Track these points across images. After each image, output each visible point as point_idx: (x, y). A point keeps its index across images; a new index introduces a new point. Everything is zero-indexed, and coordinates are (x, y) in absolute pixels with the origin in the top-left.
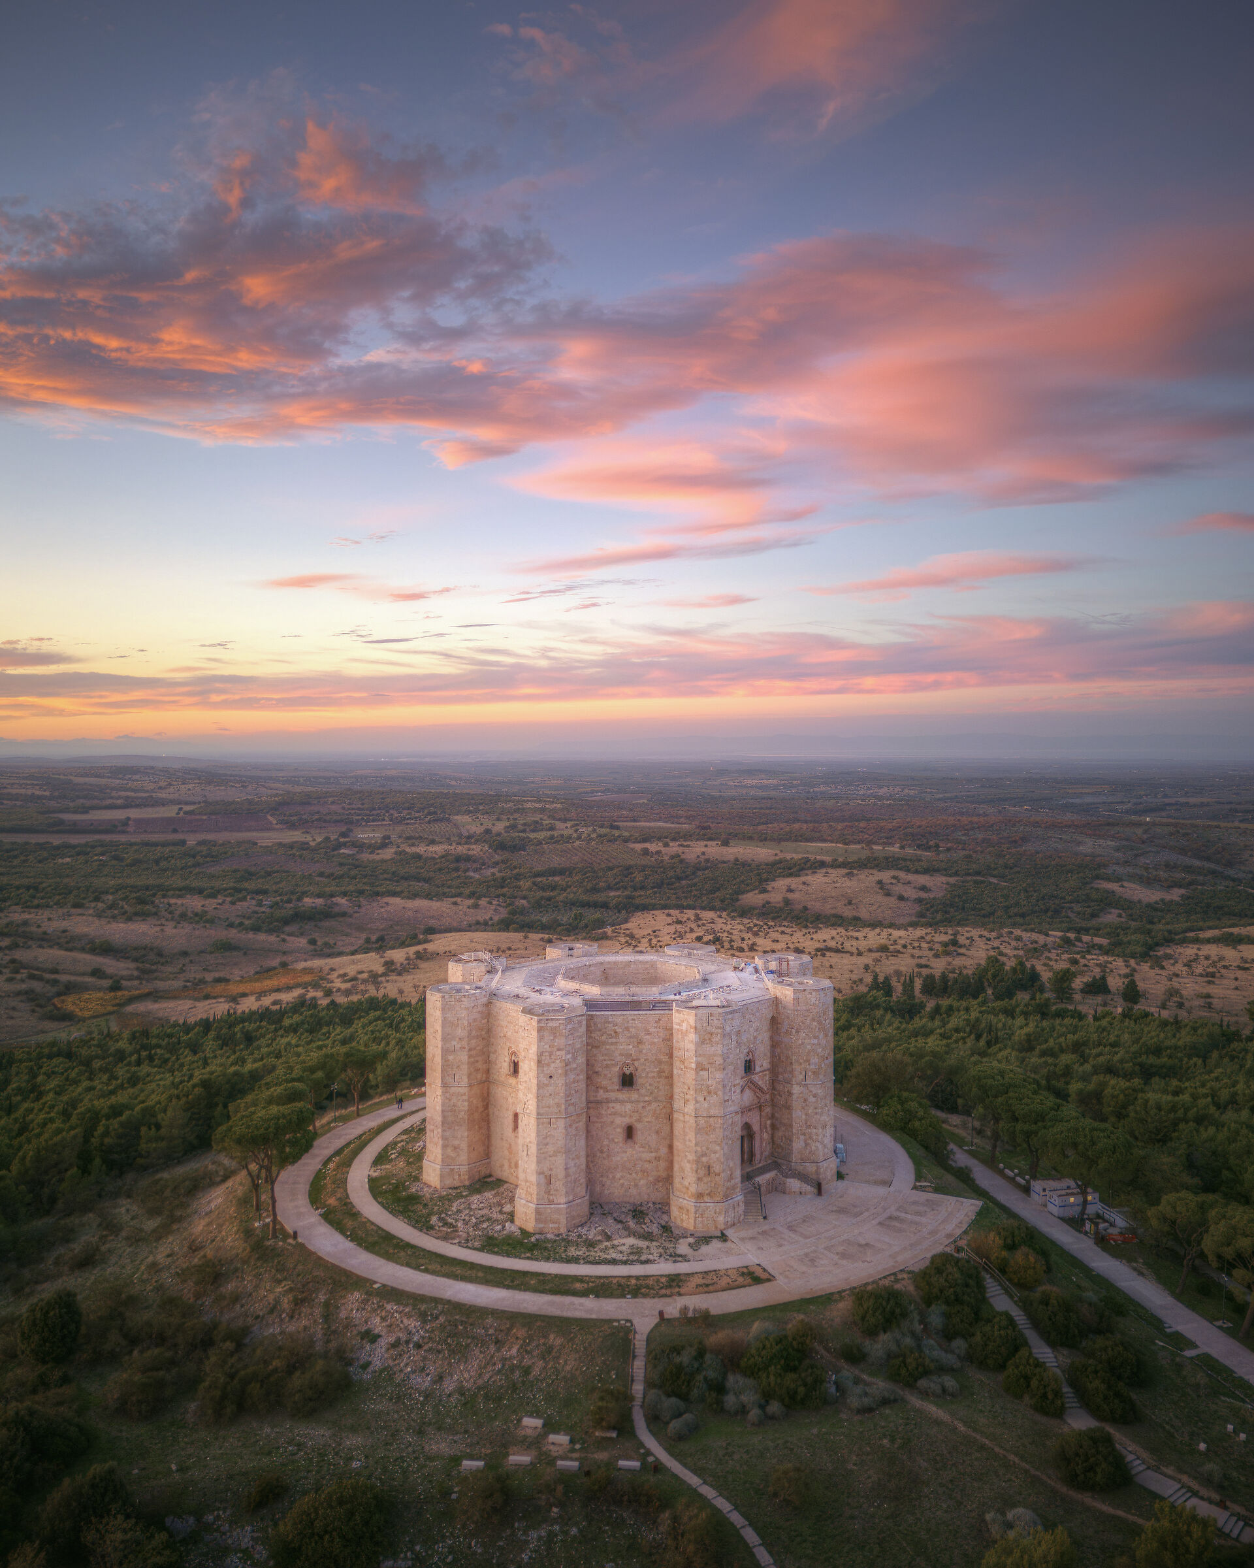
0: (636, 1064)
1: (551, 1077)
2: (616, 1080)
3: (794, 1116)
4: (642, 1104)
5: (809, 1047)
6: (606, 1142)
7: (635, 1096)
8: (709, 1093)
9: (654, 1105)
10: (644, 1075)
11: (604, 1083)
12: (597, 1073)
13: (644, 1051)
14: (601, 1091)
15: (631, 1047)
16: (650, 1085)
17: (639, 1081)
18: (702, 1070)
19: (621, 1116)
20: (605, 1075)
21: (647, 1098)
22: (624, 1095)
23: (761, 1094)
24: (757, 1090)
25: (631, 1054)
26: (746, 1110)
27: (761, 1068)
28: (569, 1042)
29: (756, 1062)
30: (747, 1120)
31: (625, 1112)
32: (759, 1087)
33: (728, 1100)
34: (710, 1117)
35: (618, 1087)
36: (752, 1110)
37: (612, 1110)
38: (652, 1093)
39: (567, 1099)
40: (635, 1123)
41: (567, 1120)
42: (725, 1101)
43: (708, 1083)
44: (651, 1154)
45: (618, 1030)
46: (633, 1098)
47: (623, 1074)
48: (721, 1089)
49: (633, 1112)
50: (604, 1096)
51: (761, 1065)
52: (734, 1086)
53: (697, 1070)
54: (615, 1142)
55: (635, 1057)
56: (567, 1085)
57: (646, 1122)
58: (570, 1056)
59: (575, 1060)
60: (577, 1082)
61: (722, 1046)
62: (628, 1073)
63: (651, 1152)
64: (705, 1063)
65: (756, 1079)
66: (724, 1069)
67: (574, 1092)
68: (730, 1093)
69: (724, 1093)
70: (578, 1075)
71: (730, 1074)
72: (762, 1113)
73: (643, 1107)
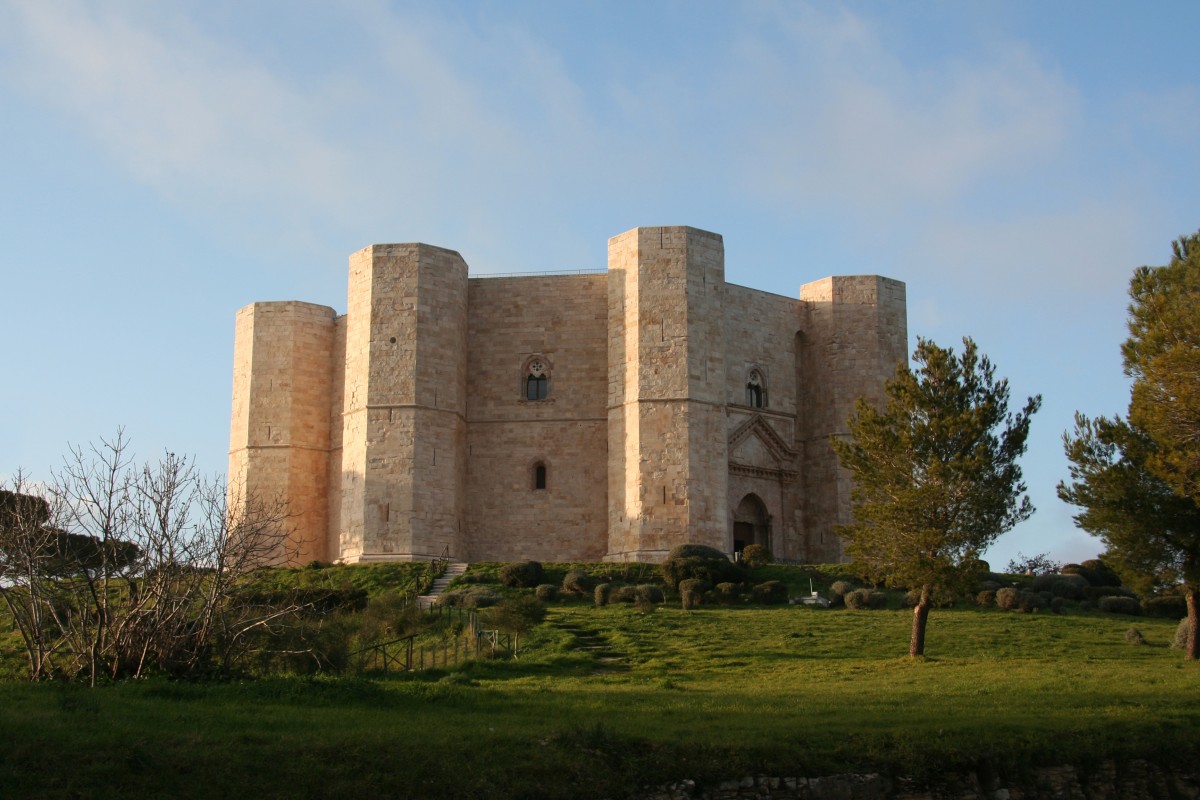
0: (551, 358)
2: (517, 385)
4: (560, 425)
6: (498, 489)
7: (547, 412)
8: (665, 360)
9: (581, 426)
10: (564, 375)
11: (494, 390)
12: (484, 373)
13: (564, 337)
14: (491, 404)
15: (542, 329)
16: (574, 392)
17: (555, 386)
18: (654, 322)
19: (526, 445)
20: (499, 376)
21: (568, 415)
22: (528, 411)
23: (782, 453)
24: (775, 445)
25: (543, 342)
26: (753, 471)
27: (780, 409)
28: (426, 286)
29: (770, 393)
30: (755, 491)
31: (532, 438)
32: (779, 442)
33: (698, 378)
34: (666, 401)
35: (519, 397)
36: (765, 476)
37: (511, 435)
38: (577, 406)
39: (421, 378)
40: (549, 458)
41: (420, 413)
42: (691, 377)
43: (661, 344)
44: (576, 510)
45: (520, 303)
46: (546, 416)
47: (527, 375)
48: (685, 353)
49: (545, 438)
50: (496, 412)
51: (780, 404)
52: (712, 360)
53: (643, 323)
54: (514, 490)
55: (548, 347)
56: (421, 354)
57: (568, 454)
58: (427, 309)
59: (437, 319)
60: (441, 358)
61: (685, 281)
62: (537, 374)
63: (576, 506)
64: (656, 311)
65: (772, 423)
66: (690, 321)
67: (434, 372)
68: (703, 368)
69: (690, 363)
70: (442, 346)
71: (702, 336)
72: (785, 491)
73: (563, 430)
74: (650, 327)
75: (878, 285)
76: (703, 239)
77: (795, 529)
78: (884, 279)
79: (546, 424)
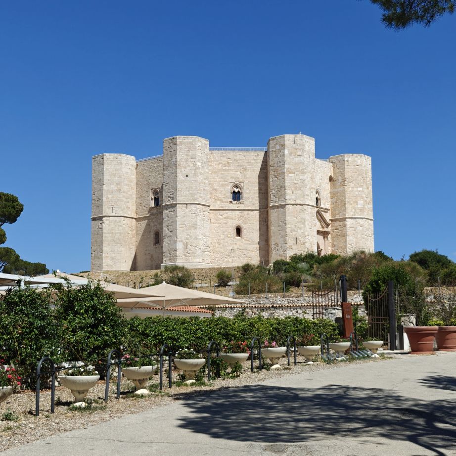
0: (242, 184)
1: (187, 176)
2: (229, 195)
3: (348, 240)
4: (246, 212)
5: (357, 193)
6: (222, 237)
7: (241, 206)
9: (255, 212)
10: (248, 192)
11: (220, 197)
12: (215, 190)
13: (247, 176)
14: (218, 202)
15: (238, 173)
16: (252, 198)
17: (244, 195)
18: (290, 173)
19: (232, 219)
20: (221, 191)
22: (235, 205)
23: (325, 224)
25: (239, 178)
27: (325, 207)
29: (321, 200)
32: (324, 220)
35: (230, 200)
36: (319, 233)
37: (226, 215)
38: (253, 204)
40: (242, 225)
44: (253, 246)
45: (229, 161)
46: (241, 208)
47: (233, 191)
49: (240, 217)
50: (220, 206)
52: (312, 188)
54: (228, 237)
55: (241, 180)
58: (200, 164)
59: (203, 168)
60: (204, 184)
62: (236, 191)
65: (322, 212)
67: (202, 189)
68: (309, 192)
72: (325, 239)
73: (248, 214)
75: (363, 158)
76: (309, 140)
79: (241, 211)
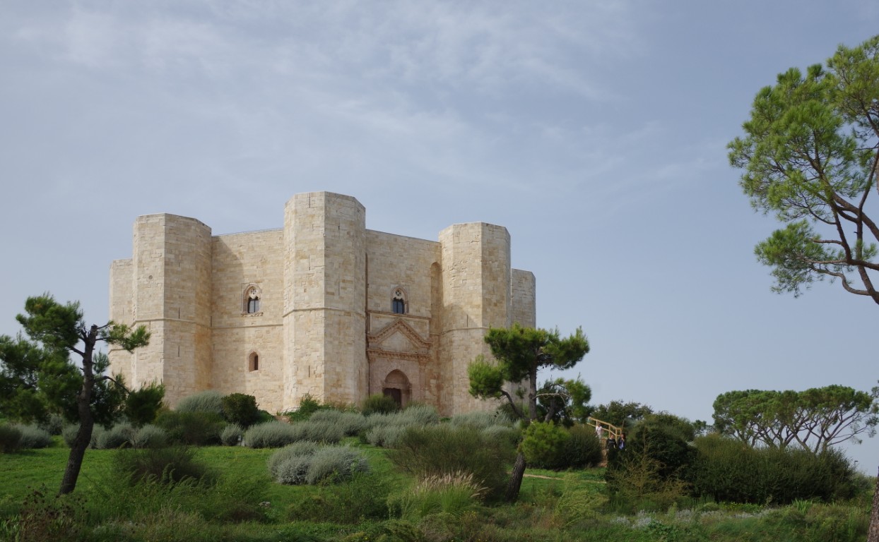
0: (261, 286)
1: (151, 277)
2: (241, 304)
4: (266, 329)
8: (310, 283)
10: (268, 297)
11: (227, 308)
12: (221, 297)
13: (268, 272)
14: (226, 317)
15: (255, 267)
17: (261, 303)
18: (302, 257)
19: (244, 342)
20: (231, 299)
21: (271, 323)
22: (248, 320)
23: (420, 343)
24: (414, 338)
25: (255, 276)
26: (397, 355)
27: (418, 314)
28: (170, 241)
29: (410, 303)
30: (399, 368)
31: (250, 337)
32: (417, 336)
33: (333, 294)
34: (311, 310)
35: (241, 312)
36: (407, 357)
37: (237, 336)
38: (275, 316)
39: (168, 301)
40: (259, 350)
41: (168, 323)
42: (327, 293)
43: (309, 272)
44: (274, 383)
45: (242, 251)
46: (257, 324)
47: (248, 298)
48: (323, 278)
49: (257, 338)
50: (229, 322)
51: (418, 311)
52: (344, 281)
53: (298, 258)
54: (239, 371)
55: (259, 279)
56: (167, 286)
57: (270, 347)
58: (172, 256)
59: (179, 263)
60: (183, 288)
61: (324, 229)
62: (253, 296)
63: (275, 380)
64: (306, 250)
65: (412, 324)
66: (326, 256)
67: (178, 297)
68: (336, 287)
69: (326, 284)
70: (184, 280)
71: (336, 266)
72: (423, 367)
73: (268, 332)
74: (302, 261)
75: (483, 229)
76: (339, 200)
77: (430, 392)
78: (487, 225)
79: (257, 329)
